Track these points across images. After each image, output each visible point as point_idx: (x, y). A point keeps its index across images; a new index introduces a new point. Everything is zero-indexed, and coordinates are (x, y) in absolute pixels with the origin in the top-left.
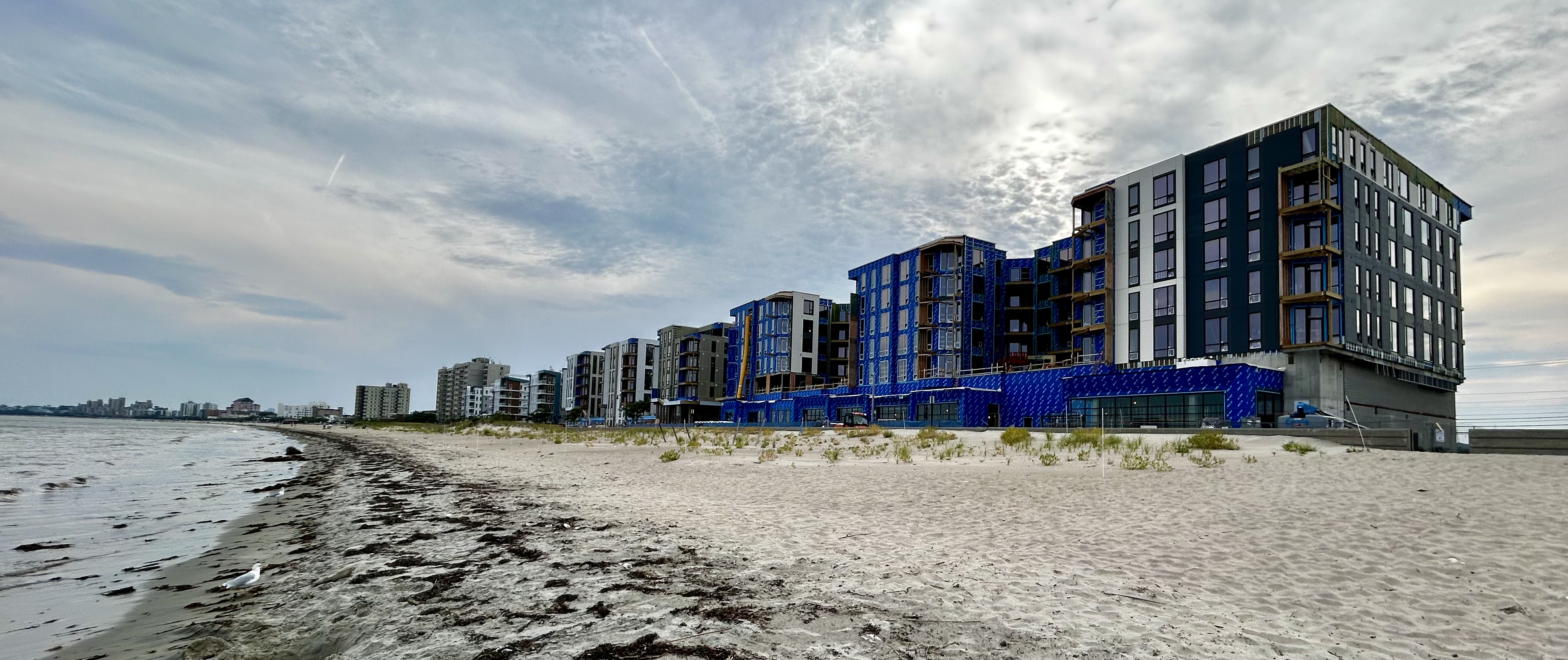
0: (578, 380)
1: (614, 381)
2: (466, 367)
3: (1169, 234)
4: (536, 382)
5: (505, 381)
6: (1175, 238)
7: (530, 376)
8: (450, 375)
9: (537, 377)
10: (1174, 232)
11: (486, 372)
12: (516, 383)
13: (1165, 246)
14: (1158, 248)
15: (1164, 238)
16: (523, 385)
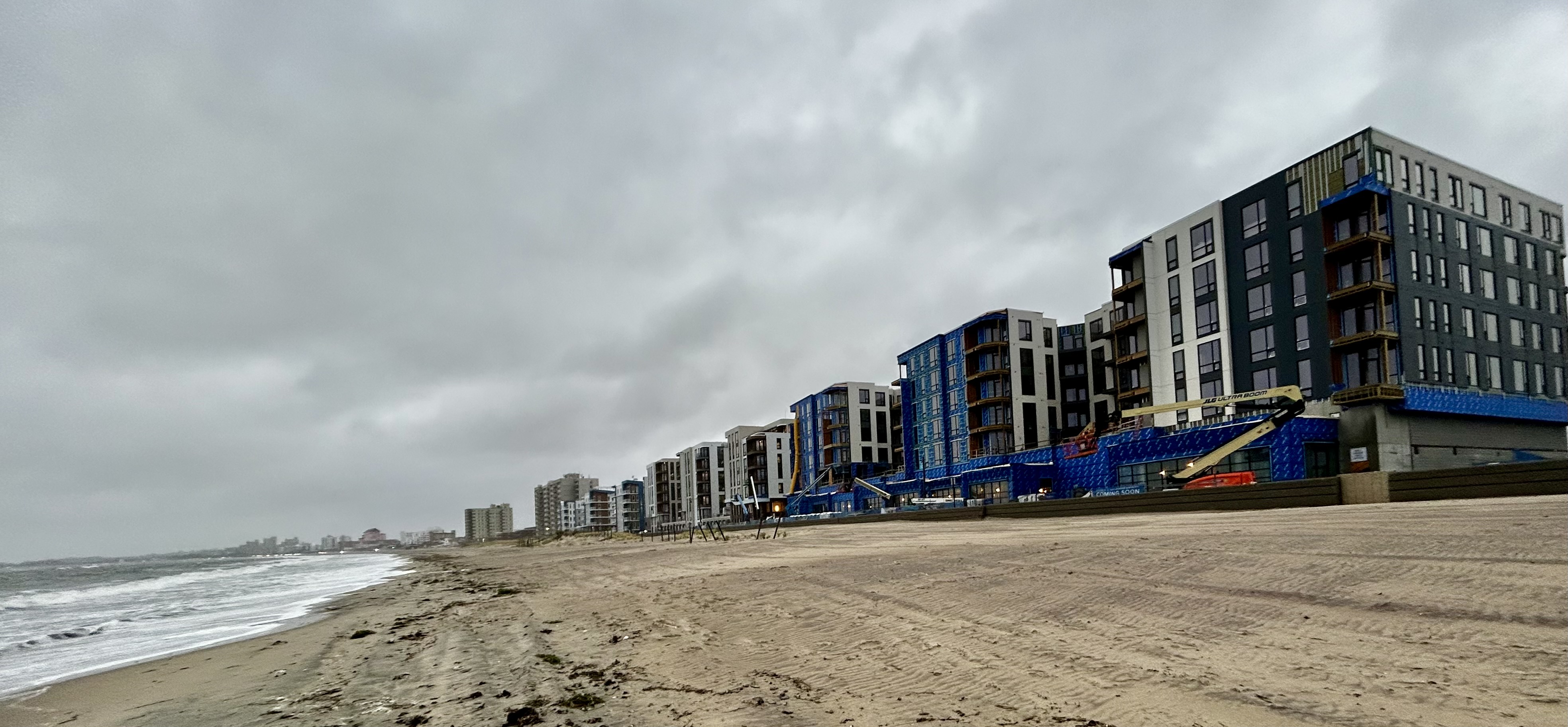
0: (659, 487)
1: (689, 485)
2: (558, 483)
3: (1209, 285)
4: (621, 493)
5: (594, 494)
6: (1216, 290)
7: (614, 487)
8: (545, 492)
9: (621, 487)
10: (1215, 283)
11: (577, 487)
12: (604, 494)
13: (1206, 299)
14: (1199, 302)
15: (1205, 291)
16: (611, 496)
